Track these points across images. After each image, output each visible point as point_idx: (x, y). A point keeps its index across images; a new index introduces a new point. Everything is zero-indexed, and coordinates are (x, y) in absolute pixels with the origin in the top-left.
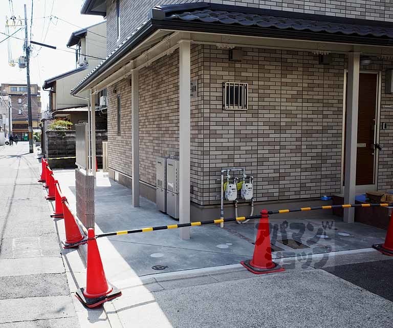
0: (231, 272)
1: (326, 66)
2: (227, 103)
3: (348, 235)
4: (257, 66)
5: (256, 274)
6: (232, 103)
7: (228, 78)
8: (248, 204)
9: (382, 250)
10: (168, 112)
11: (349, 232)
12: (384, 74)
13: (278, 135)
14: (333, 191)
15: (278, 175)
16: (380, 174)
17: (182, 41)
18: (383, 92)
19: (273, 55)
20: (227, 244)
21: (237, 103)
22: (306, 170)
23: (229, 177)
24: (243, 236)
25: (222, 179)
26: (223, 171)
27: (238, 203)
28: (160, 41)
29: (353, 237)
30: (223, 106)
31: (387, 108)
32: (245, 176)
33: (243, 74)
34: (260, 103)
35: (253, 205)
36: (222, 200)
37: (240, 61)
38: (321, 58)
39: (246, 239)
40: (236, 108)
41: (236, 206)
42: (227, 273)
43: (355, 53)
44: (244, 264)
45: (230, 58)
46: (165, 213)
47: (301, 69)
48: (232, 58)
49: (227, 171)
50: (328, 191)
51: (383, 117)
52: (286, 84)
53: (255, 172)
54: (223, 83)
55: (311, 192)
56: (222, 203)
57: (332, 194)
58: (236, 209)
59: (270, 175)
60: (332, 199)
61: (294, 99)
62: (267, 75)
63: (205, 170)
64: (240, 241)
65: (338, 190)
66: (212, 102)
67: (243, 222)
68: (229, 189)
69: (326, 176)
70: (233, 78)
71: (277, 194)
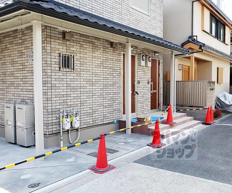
0: (86, 176)
1: (114, 49)
2: (63, 67)
3: (133, 141)
4: (79, 45)
5: (102, 173)
6: (65, 67)
7: (63, 50)
8: (76, 130)
9: (153, 146)
10: (13, 70)
11: (132, 139)
12: (138, 56)
13: (91, 87)
14: (119, 117)
15: (92, 111)
16: (138, 107)
17: (35, 21)
18: (138, 65)
19: (88, 39)
20: (72, 158)
21: (68, 67)
22: (106, 107)
23: (65, 114)
24: (79, 151)
25: (61, 116)
26: (61, 111)
27: (71, 130)
28: (12, 19)
29: (135, 141)
30: (60, 68)
31: (140, 73)
32: (75, 113)
33: (71, 49)
34: (81, 68)
35: (79, 131)
36: (61, 129)
37: (70, 41)
38: (112, 44)
39: (81, 152)
40: (67, 70)
41: (70, 133)
42: (84, 177)
43: (129, 44)
44: (91, 169)
45: (64, 37)
46: (15, 144)
47: (102, 49)
48: (65, 38)
49: (64, 111)
50: (116, 118)
51: (138, 78)
52: (95, 57)
53: (79, 110)
54: (59, 54)
55: (109, 119)
56: (61, 132)
57: (118, 120)
58: (70, 134)
59: (88, 111)
60: (118, 122)
61: (99, 66)
62: (84, 51)
63: (49, 111)
64: (79, 154)
65: (121, 117)
66: (52, 65)
67: (74, 142)
68: (65, 122)
69: (115, 110)
70: (65, 50)
71: (91, 122)
